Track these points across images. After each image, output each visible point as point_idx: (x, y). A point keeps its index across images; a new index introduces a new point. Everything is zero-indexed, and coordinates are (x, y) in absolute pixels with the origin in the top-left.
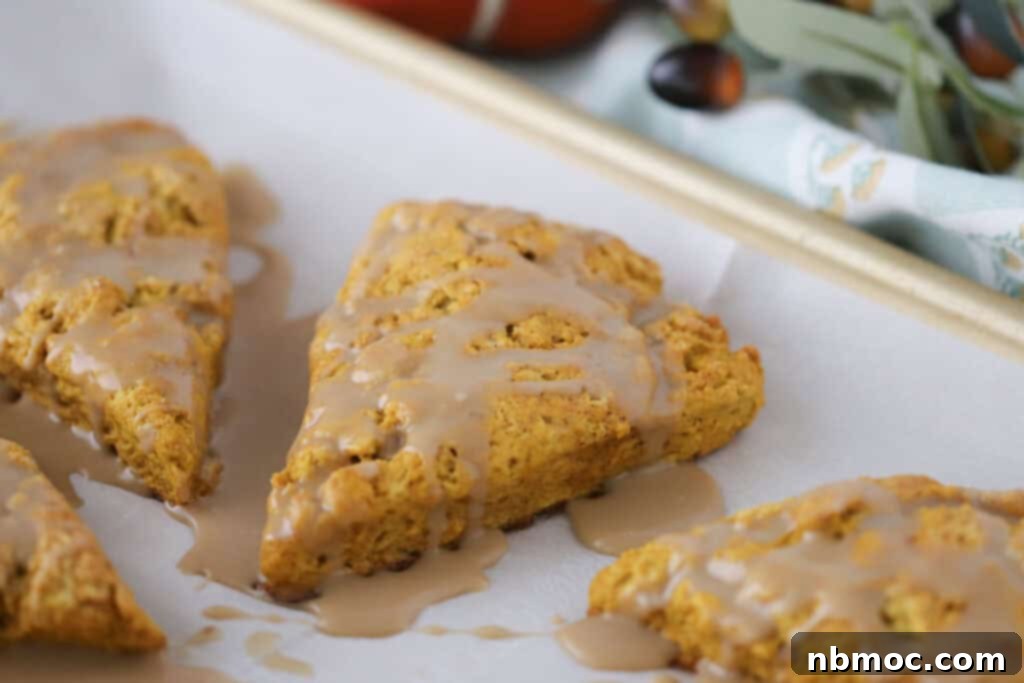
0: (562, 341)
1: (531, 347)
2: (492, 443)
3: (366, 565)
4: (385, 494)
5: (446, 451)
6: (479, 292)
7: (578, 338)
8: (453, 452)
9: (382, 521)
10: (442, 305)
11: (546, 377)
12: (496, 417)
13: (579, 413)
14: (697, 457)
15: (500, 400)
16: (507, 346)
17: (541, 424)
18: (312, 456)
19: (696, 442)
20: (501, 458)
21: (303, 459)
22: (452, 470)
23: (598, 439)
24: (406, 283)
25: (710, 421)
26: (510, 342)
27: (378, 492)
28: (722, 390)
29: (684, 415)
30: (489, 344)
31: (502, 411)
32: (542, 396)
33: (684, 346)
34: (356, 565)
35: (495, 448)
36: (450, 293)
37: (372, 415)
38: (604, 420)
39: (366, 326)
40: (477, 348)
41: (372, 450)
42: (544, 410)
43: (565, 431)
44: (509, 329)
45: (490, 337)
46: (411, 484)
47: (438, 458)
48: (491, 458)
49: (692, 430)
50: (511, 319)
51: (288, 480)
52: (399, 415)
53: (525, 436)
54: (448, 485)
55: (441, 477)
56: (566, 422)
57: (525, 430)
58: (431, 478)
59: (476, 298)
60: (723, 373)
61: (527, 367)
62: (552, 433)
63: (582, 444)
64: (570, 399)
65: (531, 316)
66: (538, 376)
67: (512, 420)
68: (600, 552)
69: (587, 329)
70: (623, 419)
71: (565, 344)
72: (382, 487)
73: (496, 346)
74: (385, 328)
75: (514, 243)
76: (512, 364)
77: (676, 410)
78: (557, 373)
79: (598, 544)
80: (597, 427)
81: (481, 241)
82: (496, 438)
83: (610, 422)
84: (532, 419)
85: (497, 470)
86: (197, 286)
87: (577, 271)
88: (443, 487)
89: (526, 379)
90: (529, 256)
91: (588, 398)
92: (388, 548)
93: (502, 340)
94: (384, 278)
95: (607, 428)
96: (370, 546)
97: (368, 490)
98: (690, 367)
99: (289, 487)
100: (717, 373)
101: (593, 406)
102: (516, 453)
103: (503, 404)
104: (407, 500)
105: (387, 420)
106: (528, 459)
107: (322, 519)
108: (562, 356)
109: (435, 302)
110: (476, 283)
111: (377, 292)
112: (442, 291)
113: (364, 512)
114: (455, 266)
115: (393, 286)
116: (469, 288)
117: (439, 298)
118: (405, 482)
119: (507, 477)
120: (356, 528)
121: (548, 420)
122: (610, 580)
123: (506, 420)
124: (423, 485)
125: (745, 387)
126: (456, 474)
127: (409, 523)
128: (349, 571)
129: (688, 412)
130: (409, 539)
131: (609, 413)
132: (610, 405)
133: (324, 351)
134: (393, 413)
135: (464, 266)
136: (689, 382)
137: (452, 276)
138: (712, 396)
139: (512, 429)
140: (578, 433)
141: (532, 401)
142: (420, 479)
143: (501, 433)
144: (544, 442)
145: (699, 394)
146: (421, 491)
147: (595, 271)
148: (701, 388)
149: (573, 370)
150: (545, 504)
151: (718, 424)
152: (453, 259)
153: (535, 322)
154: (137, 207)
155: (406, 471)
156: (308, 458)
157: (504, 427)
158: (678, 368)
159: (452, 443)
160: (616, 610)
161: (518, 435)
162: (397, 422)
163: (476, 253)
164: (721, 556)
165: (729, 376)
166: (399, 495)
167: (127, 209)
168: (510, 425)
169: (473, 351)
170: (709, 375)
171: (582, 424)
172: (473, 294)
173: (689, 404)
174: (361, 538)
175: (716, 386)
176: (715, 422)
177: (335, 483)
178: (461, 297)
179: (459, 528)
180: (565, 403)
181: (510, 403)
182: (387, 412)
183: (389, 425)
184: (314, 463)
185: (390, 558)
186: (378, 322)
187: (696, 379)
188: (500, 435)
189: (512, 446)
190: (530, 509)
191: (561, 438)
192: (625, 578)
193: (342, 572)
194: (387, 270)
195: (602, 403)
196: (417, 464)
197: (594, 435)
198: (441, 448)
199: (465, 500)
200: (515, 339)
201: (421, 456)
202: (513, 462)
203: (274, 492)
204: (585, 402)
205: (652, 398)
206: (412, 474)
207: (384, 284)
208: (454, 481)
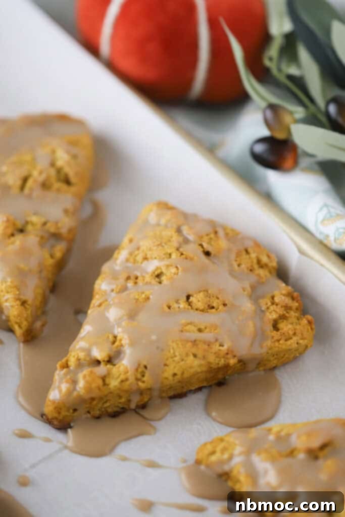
0: (213, 308)
1: (197, 310)
2: (166, 365)
3: (97, 413)
4: (108, 385)
5: (142, 366)
6: (177, 274)
7: (221, 307)
8: (146, 367)
9: (106, 396)
10: (159, 276)
11: (200, 330)
12: (169, 352)
13: (211, 353)
14: (274, 368)
15: (173, 342)
16: (185, 308)
17: (191, 357)
18: (78, 357)
19: (274, 362)
20: (168, 373)
21: (74, 356)
22: (143, 376)
23: (220, 365)
24: (145, 259)
25: (282, 355)
26: (187, 306)
27: (105, 384)
28: (289, 342)
29: (268, 353)
30: (176, 305)
31: (173, 348)
32: (195, 343)
33: (275, 316)
34: (92, 413)
35: (166, 368)
36: (164, 270)
37: (111, 338)
38: (224, 357)
39: (121, 281)
40: (169, 307)
41: (106, 359)
42: (194, 350)
43: (203, 362)
44: (188, 297)
45: (177, 302)
46: (122, 381)
47: (137, 370)
48: (163, 372)
49: (272, 359)
50: (190, 293)
51: (66, 366)
52: (123, 342)
53: (182, 363)
54: (140, 384)
55: (137, 379)
56: (204, 357)
57: (182, 360)
58: (132, 379)
59: (175, 276)
60: (291, 333)
61: (191, 323)
62: (196, 362)
63: (211, 368)
64: (209, 345)
65: (200, 292)
66: (195, 329)
67: (177, 354)
68: (214, 420)
69: (227, 302)
70: (234, 356)
71: (213, 310)
72: (107, 381)
73: (179, 307)
74: (130, 284)
75: (201, 245)
76: (183, 321)
77: (264, 350)
78: (206, 328)
79: (214, 414)
80: (220, 361)
81: (186, 241)
82: (168, 362)
83: (227, 358)
84: (187, 355)
85: (166, 378)
86: (57, 223)
87: (231, 265)
88: (138, 384)
89: (189, 331)
90: (207, 254)
91: (217, 344)
92: (109, 407)
93: (183, 305)
94: (136, 252)
95: (225, 361)
96: (100, 405)
97: (100, 382)
98: (275, 327)
99: (65, 370)
100: (288, 333)
101: (220, 350)
102: (176, 371)
103: (174, 345)
104: (119, 389)
105: (117, 343)
106: (183, 373)
107: (75, 394)
108: (211, 318)
109: (156, 273)
110: (177, 267)
111: (132, 260)
112: (160, 268)
113: (96, 393)
114: (170, 255)
115: (139, 258)
116: (173, 270)
117: (159, 271)
118: (119, 380)
119: (171, 381)
120: (93, 399)
121: (195, 356)
122: (206, 452)
123: (174, 353)
124: (128, 383)
125: (301, 342)
126: (145, 379)
127: (120, 397)
128: (89, 415)
129: (270, 352)
130: (120, 403)
131: (227, 354)
132: (228, 350)
133: (100, 289)
134: (121, 340)
135: (174, 256)
136: (273, 337)
137: (166, 262)
138: (284, 345)
139: (177, 359)
140: (209, 363)
141: (189, 344)
142: (127, 380)
143: (171, 360)
144: (191, 367)
145: (277, 344)
146: (126, 386)
147: (239, 265)
148: (278, 341)
149: (215, 327)
150: (193, 388)
151: (287, 356)
152: (169, 251)
153: (201, 295)
154: (41, 173)
155: (120, 374)
156: (76, 356)
157: (172, 358)
158: (269, 327)
159: (145, 363)
160: (208, 466)
161: (179, 362)
162: (122, 345)
163: (181, 250)
164: (259, 454)
165: (295, 334)
166: (115, 386)
167: (35, 173)
168: (175, 356)
169: (166, 309)
170: (284, 334)
171: (212, 358)
172: (175, 274)
173: (271, 348)
174: (95, 403)
175: (286, 340)
176: (284, 355)
177: (84, 377)
178: (168, 274)
179: (146, 400)
180: (206, 347)
181: (177, 344)
182: (118, 338)
183: (117, 347)
184: (79, 360)
185: (110, 410)
186: (128, 278)
187: (276, 335)
188: (169, 362)
189: (175, 367)
190: (185, 390)
191: (200, 366)
192: (213, 453)
193: (84, 416)
194: (138, 249)
195: (225, 348)
196: (126, 372)
197: (218, 364)
198: (139, 365)
199: (150, 389)
200: (190, 304)
201: (129, 367)
202: (175, 375)
203: (57, 372)
204: (216, 347)
205: (252, 344)
206: (123, 377)
207: (136, 256)
208: (143, 382)
